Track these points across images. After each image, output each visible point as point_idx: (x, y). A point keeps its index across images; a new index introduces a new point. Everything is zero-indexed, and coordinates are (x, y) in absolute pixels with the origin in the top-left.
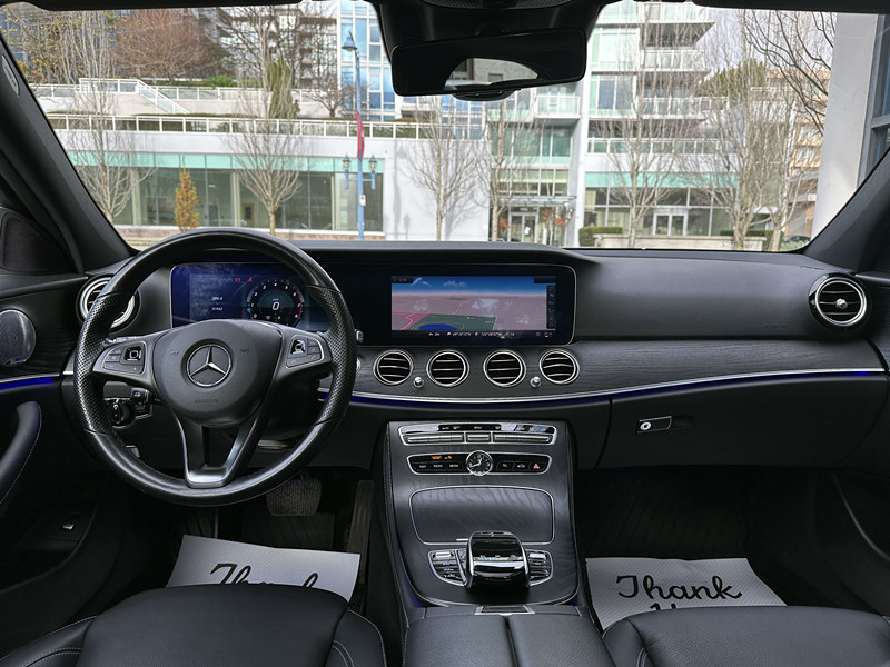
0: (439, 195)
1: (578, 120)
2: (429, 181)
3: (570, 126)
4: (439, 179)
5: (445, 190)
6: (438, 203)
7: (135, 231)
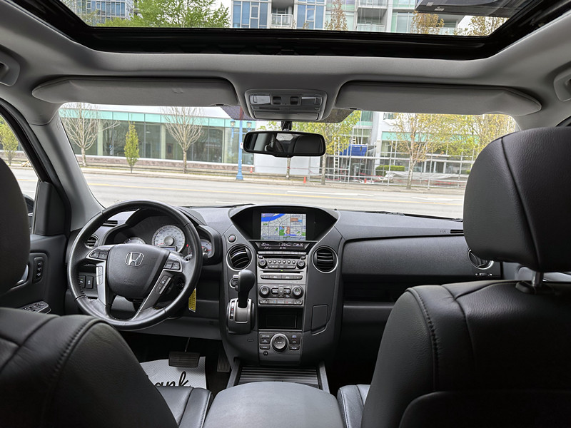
7: (99, 159)
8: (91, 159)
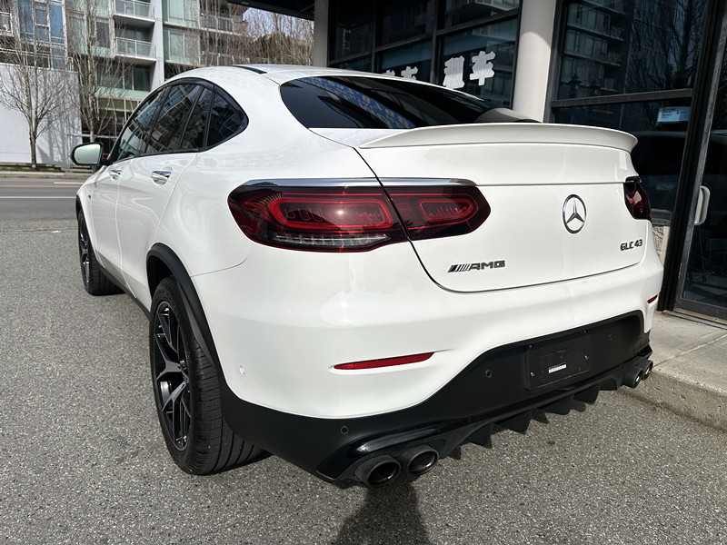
0: (30, 118)
1: (155, 62)
2: (19, 105)
3: (149, 68)
4: (29, 103)
5: (36, 112)
6: (31, 124)
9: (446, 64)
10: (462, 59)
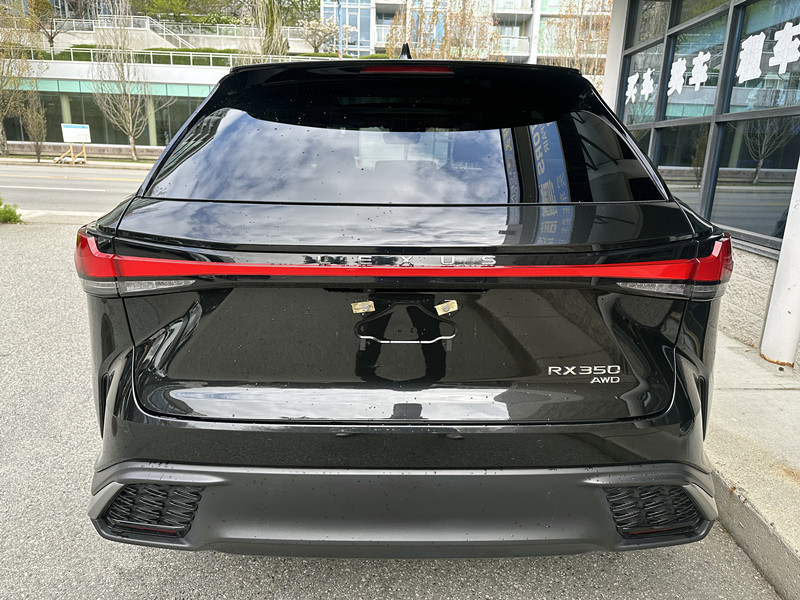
7: (152, 151)
8: (142, 151)
9: (744, 45)
10: (762, 36)
